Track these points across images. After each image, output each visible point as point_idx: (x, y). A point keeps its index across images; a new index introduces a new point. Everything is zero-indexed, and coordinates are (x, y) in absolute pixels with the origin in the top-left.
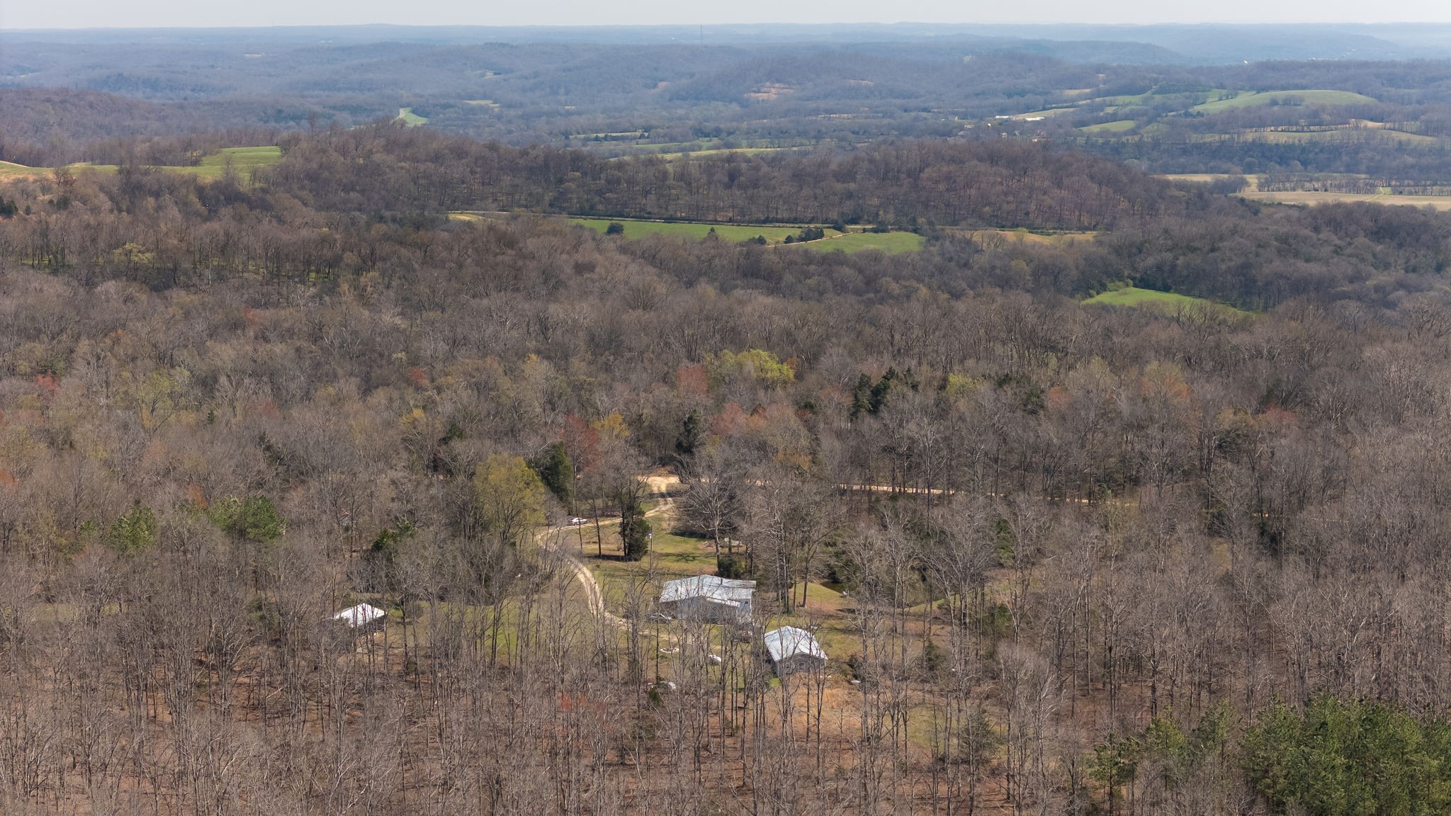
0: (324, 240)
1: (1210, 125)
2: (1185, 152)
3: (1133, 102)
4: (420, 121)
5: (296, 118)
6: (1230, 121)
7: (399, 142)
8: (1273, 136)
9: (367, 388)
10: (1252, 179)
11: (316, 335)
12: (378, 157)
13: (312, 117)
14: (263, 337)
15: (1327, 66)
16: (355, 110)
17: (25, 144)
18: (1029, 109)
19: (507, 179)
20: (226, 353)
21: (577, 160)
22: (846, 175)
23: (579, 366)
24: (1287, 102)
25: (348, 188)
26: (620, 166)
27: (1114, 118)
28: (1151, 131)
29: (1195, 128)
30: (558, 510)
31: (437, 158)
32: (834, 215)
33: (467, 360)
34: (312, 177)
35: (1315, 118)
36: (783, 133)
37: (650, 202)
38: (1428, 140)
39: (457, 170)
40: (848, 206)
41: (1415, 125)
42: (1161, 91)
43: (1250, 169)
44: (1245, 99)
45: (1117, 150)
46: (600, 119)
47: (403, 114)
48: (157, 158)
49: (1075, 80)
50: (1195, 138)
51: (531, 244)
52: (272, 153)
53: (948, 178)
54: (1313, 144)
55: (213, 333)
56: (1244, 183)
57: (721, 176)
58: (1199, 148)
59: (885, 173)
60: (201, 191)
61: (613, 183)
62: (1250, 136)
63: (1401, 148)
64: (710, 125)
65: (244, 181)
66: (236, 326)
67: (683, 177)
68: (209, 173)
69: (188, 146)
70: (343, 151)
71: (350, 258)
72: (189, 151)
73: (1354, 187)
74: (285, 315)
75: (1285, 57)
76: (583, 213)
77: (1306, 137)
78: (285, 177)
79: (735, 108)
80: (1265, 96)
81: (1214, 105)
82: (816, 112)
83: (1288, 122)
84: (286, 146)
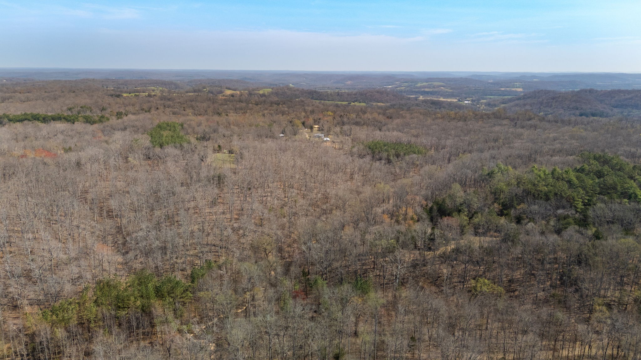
0: (278, 101)
1: (417, 88)
2: (412, 92)
3: (406, 84)
4: (293, 86)
5: (274, 85)
6: (420, 87)
7: (289, 89)
8: (426, 90)
9: (283, 115)
10: (421, 96)
11: (277, 110)
12: (286, 91)
13: (276, 85)
14: (270, 110)
15: (439, 78)
16: (283, 84)
17: (233, 88)
18: (389, 85)
19: (305, 94)
20: (266, 112)
21: (315, 92)
22: (355, 94)
23: (308, 114)
24: (431, 84)
25: (281, 95)
26: (322, 93)
27: (402, 87)
28: (408, 89)
29: (414, 88)
30: (303, 127)
31: (295, 91)
32: (353, 100)
33: (295, 113)
34: (276, 93)
35: (434, 87)
36: (349, 89)
37: (326, 98)
38: (451, 90)
39: (297, 93)
40: (355, 99)
41: (450, 88)
42: (411, 82)
43: (422, 95)
44: (425, 84)
45: (401, 92)
46: (322, 86)
47: (291, 85)
48: (253, 90)
49: (398, 81)
50: (414, 90)
51: (306, 102)
52: (270, 90)
53: (371, 95)
54: (433, 91)
55: (264, 110)
56: (420, 97)
57: (337, 94)
58: (414, 91)
59: (361, 94)
60: (260, 95)
61: (320, 95)
62: (423, 90)
63: (447, 92)
64: (338, 87)
65: (266, 93)
66: (267, 109)
67: (331, 94)
68: (261, 92)
69: (258, 88)
70: (281, 90)
71: (281, 103)
72: (258, 89)
73: (437, 98)
74: (273, 108)
75: (432, 77)
76: (316, 100)
77: (431, 90)
78: (272, 93)
79: (343, 85)
80: (428, 83)
81: (419, 85)
82: (355, 85)
83: (429, 88)
84: (272, 89)
